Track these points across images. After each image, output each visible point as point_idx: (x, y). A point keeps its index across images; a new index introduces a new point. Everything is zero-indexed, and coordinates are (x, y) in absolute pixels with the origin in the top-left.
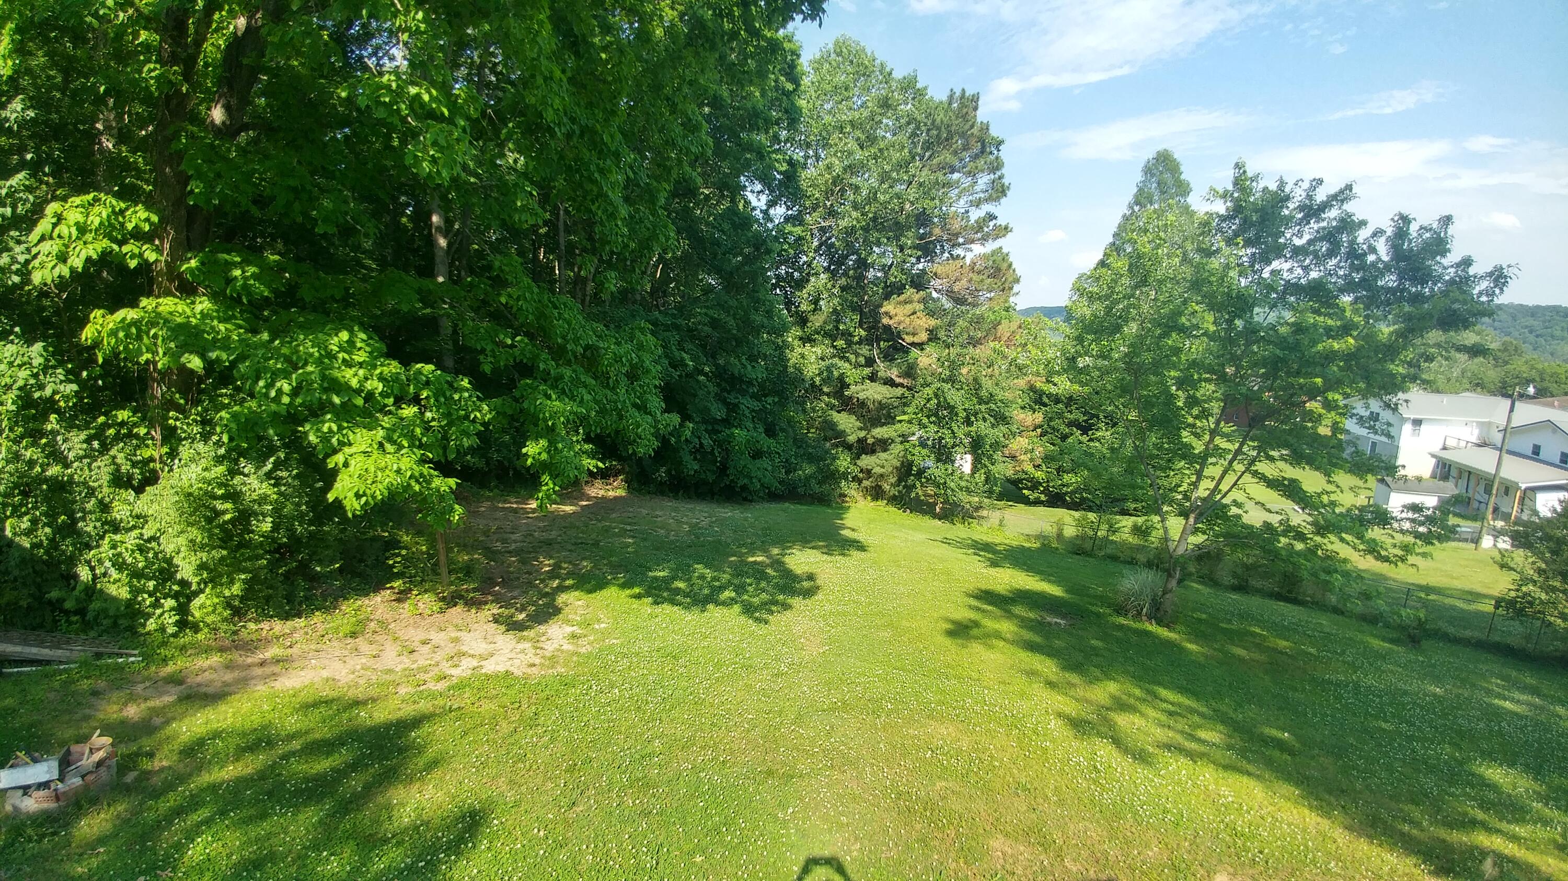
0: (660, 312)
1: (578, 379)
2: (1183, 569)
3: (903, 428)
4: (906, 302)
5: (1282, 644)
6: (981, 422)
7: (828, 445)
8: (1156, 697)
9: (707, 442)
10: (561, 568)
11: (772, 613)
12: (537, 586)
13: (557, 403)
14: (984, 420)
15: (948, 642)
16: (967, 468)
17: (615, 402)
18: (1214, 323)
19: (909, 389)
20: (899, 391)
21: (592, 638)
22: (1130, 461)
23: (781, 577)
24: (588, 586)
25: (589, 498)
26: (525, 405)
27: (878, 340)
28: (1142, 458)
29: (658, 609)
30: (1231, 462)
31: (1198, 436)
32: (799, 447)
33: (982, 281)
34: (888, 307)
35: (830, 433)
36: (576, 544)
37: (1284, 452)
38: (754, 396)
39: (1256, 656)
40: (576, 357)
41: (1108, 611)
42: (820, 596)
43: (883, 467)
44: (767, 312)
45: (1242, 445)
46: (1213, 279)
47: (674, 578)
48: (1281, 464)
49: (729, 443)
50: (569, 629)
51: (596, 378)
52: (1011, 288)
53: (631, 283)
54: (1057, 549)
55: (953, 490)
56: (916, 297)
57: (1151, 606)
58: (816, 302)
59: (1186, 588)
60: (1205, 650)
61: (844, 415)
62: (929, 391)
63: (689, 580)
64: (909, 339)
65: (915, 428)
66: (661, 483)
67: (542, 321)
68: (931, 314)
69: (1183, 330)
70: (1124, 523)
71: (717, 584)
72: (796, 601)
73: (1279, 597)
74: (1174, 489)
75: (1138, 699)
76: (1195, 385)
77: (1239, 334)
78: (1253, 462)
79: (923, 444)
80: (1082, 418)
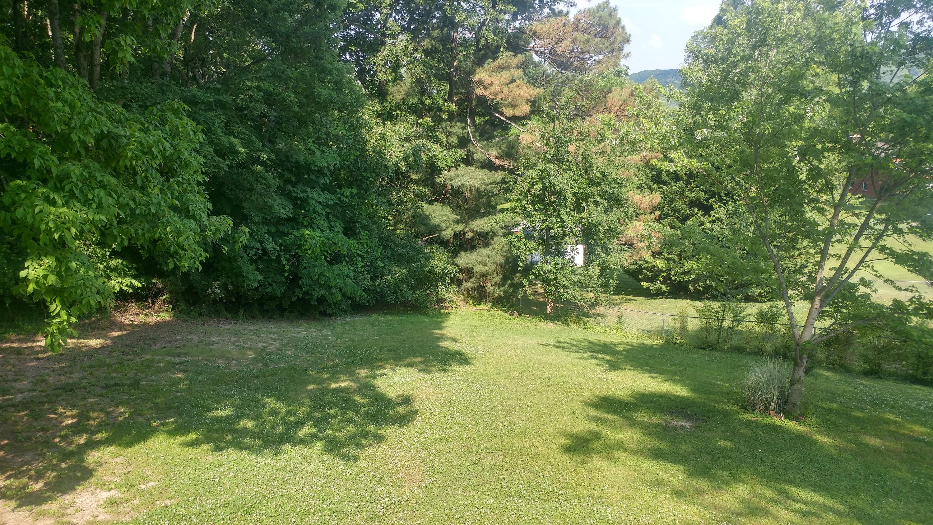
0: (199, 87)
1: (92, 177)
2: (811, 356)
3: (504, 218)
4: (501, 68)
5: (919, 429)
6: (593, 207)
7: (420, 242)
8: (788, 497)
9: (271, 246)
10: (89, 418)
11: (361, 447)
12: (55, 446)
13: (65, 210)
14: (597, 203)
15: (565, 459)
16: (579, 260)
17: (147, 205)
18: (839, 85)
19: (511, 172)
20: (499, 176)
21: (137, 502)
22: (753, 242)
23: (371, 404)
24: (127, 438)
25: (122, 327)
26: (19, 213)
27: (472, 114)
28: (764, 238)
29: (223, 456)
30: (857, 238)
31: (821, 211)
32: (386, 248)
33: (588, 41)
34: (481, 75)
35: (421, 229)
36: (107, 386)
37: (914, 224)
38: (326, 188)
39: (891, 444)
40: (87, 148)
41: (735, 408)
42: (419, 421)
43: (485, 264)
44: (336, 83)
45: (868, 218)
46: (836, 36)
47: (239, 417)
48: (910, 238)
49: (300, 247)
50: (105, 495)
51: (116, 174)
52: (620, 49)
53: (154, 50)
54: (681, 345)
55: (564, 286)
56: (514, 61)
57: (779, 400)
58: (396, 68)
59: (815, 376)
60: (836, 442)
61: (437, 207)
62: (532, 174)
63: (258, 417)
64: (509, 112)
65: (519, 218)
66: (215, 302)
67: (33, 102)
68: (533, 81)
69: (804, 95)
70: (749, 311)
71: (292, 419)
72: (390, 431)
73: (914, 380)
74: (799, 271)
75: (770, 500)
76: (818, 155)
77: (864, 98)
78: (881, 235)
79: (529, 236)
80: (703, 197)
